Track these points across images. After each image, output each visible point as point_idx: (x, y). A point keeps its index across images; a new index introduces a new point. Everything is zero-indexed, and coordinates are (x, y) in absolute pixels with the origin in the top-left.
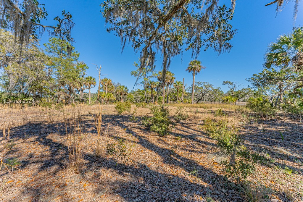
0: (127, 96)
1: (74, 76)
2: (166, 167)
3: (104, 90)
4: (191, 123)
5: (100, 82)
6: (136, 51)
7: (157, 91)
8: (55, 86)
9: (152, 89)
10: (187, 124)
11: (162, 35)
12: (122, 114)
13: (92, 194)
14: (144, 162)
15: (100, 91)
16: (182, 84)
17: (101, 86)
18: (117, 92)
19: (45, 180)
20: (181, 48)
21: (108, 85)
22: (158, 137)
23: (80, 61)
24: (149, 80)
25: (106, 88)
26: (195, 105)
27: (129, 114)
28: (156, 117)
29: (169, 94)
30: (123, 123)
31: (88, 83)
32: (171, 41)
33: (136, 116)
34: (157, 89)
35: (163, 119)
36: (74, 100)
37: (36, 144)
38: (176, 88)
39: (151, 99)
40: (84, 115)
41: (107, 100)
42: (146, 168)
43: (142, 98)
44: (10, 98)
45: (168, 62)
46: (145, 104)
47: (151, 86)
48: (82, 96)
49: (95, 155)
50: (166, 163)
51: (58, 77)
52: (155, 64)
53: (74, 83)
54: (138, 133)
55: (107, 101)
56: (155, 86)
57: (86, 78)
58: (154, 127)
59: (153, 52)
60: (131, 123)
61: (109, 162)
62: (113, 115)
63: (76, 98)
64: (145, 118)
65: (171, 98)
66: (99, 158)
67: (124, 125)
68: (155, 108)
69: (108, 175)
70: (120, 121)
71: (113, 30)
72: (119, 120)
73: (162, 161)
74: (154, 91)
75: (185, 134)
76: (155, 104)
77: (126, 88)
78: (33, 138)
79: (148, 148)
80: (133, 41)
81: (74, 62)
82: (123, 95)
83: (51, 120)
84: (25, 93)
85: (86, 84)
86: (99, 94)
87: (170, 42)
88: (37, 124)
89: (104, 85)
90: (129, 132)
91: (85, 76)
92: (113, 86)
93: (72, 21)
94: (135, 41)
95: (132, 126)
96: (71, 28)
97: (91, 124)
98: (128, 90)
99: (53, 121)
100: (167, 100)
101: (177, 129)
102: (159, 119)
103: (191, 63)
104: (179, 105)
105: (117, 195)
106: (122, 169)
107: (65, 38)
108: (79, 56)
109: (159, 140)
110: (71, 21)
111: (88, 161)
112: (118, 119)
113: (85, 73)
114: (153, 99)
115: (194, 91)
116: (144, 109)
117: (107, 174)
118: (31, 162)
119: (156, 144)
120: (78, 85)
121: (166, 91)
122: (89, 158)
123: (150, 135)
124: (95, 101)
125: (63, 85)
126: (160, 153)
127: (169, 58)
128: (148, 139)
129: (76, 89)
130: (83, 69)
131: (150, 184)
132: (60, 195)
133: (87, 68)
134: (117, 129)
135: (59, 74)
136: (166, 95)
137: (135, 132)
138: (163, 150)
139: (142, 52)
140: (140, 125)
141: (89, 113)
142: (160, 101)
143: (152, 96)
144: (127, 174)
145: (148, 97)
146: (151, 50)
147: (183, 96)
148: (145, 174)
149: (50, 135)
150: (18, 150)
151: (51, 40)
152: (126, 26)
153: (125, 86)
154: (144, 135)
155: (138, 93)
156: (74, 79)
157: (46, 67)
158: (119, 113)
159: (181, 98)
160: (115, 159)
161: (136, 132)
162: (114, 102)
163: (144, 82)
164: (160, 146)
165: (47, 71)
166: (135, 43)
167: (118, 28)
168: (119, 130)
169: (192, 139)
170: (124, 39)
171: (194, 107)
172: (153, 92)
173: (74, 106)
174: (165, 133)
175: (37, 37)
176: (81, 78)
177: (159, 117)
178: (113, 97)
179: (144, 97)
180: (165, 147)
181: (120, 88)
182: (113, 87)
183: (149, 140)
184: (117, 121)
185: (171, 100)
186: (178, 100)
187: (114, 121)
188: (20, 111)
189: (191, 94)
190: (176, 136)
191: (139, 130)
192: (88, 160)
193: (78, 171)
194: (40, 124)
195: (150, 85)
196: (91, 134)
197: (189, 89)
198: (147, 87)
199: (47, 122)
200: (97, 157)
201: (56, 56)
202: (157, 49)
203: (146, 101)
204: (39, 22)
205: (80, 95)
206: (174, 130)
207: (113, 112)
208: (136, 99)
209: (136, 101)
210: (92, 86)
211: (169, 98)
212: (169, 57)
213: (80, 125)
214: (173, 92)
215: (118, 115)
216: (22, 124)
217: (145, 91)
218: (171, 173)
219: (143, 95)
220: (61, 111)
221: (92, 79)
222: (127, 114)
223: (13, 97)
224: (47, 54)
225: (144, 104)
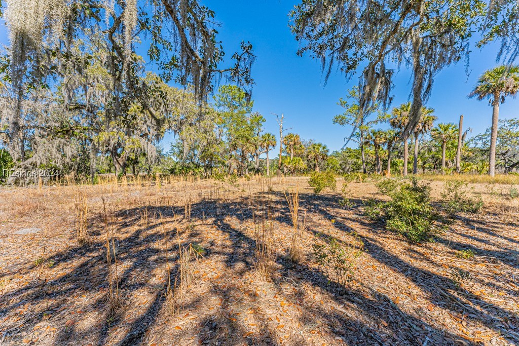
0: (327, 162)
1: (247, 136)
2: (441, 315)
3: (288, 153)
4: (495, 221)
5: (282, 141)
6: (348, 76)
7: (389, 148)
8: (225, 152)
9: (377, 146)
10: (481, 223)
11: (410, 29)
12: (321, 193)
13: (296, 322)
14: (382, 290)
15: (283, 154)
16: (459, 130)
17: (283, 147)
18: (308, 155)
19: (231, 281)
20: (465, 44)
21: (295, 144)
22: (406, 245)
23: (253, 112)
24: (371, 129)
25: (292, 149)
26: (501, 177)
27: (333, 194)
28: (399, 203)
29: (419, 153)
30: (325, 209)
31: (265, 145)
32: (435, 36)
33: (348, 197)
34: (389, 146)
35: (418, 207)
36: (247, 170)
37: (215, 228)
38: (439, 140)
39: (374, 165)
40: (264, 193)
41: (292, 168)
42: (389, 304)
43: (356, 163)
44: (183, 168)
45: (425, 84)
46: (364, 175)
47: (374, 141)
48: (258, 164)
49: (289, 257)
50: (439, 305)
51: (228, 139)
52: (390, 95)
53: (248, 145)
54: (357, 229)
55: (293, 170)
56: (383, 140)
57: (263, 137)
58: (396, 223)
59: (386, 71)
60: (341, 210)
61: (313, 274)
62: (306, 195)
63: (249, 167)
64: (372, 203)
65: (425, 163)
66: (296, 263)
67: (328, 212)
68: (389, 183)
69: (317, 297)
70: (319, 205)
71: (308, 50)
72: (317, 204)
73: (426, 299)
74: (382, 149)
75: (483, 246)
76: (384, 175)
77: (324, 148)
78: (210, 221)
79: (386, 263)
80: (344, 60)
81: (247, 115)
82: (319, 160)
83: (226, 198)
84: (196, 162)
85: (262, 146)
86: (280, 160)
87: (433, 38)
88: (212, 202)
89: (288, 146)
90: (340, 226)
91: (261, 134)
92: (303, 145)
93: (253, 53)
94: (348, 59)
95: (343, 216)
96: (252, 65)
97: (274, 208)
98: (327, 151)
99: (228, 200)
100: (415, 166)
101: (453, 231)
102: (409, 207)
103: (487, 76)
104: (448, 177)
105: (340, 339)
106: (340, 293)
107: (243, 81)
108: (253, 105)
109: (409, 250)
110: (251, 54)
111: (280, 266)
112: (316, 202)
113: (262, 129)
114: (380, 166)
115: (496, 143)
116: (362, 186)
117: (315, 296)
118: (213, 252)
119: (405, 258)
120: (252, 148)
121: (411, 149)
122: (281, 260)
123: (385, 237)
124: (275, 171)
125: (234, 149)
126: (420, 280)
127: (428, 76)
128: (382, 244)
129: (250, 155)
130: (258, 124)
131: (405, 340)
132: (251, 308)
133: (263, 121)
134: (317, 218)
135: (230, 134)
136: (412, 156)
137: (352, 227)
138: (425, 273)
139: (363, 76)
140: (359, 215)
141: (270, 189)
142: (396, 170)
143: (377, 159)
144: (350, 304)
145: (367, 163)
146: (384, 67)
147: (459, 156)
148: (390, 317)
149: (228, 218)
150: (198, 234)
151: (220, 89)
152: (331, 36)
153: (323, 145)
154: (371, 235)
155: (347, 154)
156: (248, 140)
157: (217, 126)
158: (317, 191)
159: (453, 161)
160: (323, 272)
161: (354, 228)
162: (303, 173)
163: (360, 133)
164: (415, 265)
165: (218, 132)
166: (347, 63)
167: (315, 44)
168: (320, 221)
169: (511, 263)
170: (328, 60)
171: (496, 182)
172: (380, 152)
173: (249, 179)
174: (424, 237)
175: (213, 88)
176: (256, 136)
177: (409, 204)
178: (303, 165)
179: (360, 162)
180: (430, 269)
181: (314, 148)
182: (303, 147)
183: (386, 248)
184: (315, 205)
185: (424, 168)
186: (444, 167)
187: (309, 205)
188: (193, 185)
189: (486, 152)
190: (454, 248)
191: (358, 225)
192: (280, 263)
193: (269, 278)
194: (215, 202)
195: (374, 138)
196: (277, 222)
197: (477, 138)
198: (366, 143)
199: (221, 199)
200: (293, 262)
201: (226, 110)
202: (398, 63)
203: (365, 170)
204: (216, 68)
205: (254, 162)
206: (447, 235)
207: (306, 189)
208: (344, 166)
209: (343, 169)
210: (270, 147)
211: (420, 163)
212: (429, 73)
213: (260, 208)
214: (430, 150)
215: (314, 195)
216: (197, 201)
217: (362, 150)
218: (460, 333)
219: (358, 158)
220: (235, 186)
221: (271, 137)
222: (330, 193)
223: (186, 167)
224: (217, 110)
225: (360, 176)
